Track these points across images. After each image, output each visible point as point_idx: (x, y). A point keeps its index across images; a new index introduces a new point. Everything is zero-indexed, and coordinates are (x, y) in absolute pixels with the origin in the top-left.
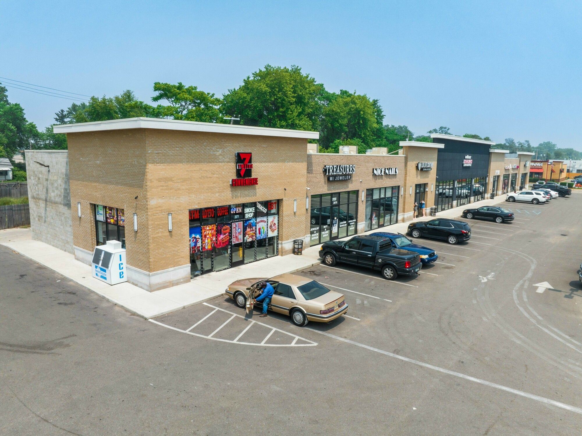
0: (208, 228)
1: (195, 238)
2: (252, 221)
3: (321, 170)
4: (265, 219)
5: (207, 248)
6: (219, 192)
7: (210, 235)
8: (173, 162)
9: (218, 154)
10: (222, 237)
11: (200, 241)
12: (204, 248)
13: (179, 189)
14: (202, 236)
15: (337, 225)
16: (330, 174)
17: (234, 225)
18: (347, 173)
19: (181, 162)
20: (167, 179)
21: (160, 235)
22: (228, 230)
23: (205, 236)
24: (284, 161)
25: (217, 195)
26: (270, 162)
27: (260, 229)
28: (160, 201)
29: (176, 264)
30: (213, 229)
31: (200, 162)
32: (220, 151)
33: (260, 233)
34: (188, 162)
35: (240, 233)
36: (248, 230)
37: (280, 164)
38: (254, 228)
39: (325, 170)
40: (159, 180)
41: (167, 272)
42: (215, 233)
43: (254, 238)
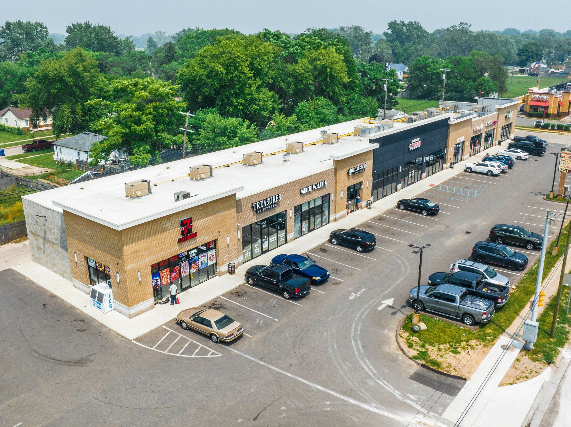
0: (164, 272)
1: (156, 279)
2: (195, 259)
3: (250, 207)
4: (205, 254)
5: (164, 284)
6: (170, 249)
7: (166, 275)
8: (139, 240)
9: (167, 225)
10: (174, 274)
11: (159, 280)
12: (162, 284)
13: (144, 255)
14: (160, 278)
15: (267, 241)
16: (258, 208)
17: (182, 265)
18: (273, 202)
19: (144, 239)
20: (136, 252)
21: (134, 285)
22: (178, 269)
23: (163, 277)
24: (217, 213)
25: (169, 251)
26: (206, 217)
27: (201, 262)
28: (133, 265)
29: (144, 299)
30: (167, 271)
31: (156, 234)
32: (169, 223)
33: (202, 265)
34: (149, 237)
35: (187, 269)
36: (193, 264)
37: (214, 216)
38: (197, 262)
39: (253, 207)
40: (131, 254)
41: (139, 305)
42: (169, 273)
43: (198, 268)
